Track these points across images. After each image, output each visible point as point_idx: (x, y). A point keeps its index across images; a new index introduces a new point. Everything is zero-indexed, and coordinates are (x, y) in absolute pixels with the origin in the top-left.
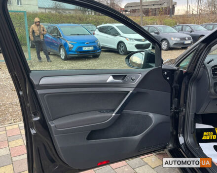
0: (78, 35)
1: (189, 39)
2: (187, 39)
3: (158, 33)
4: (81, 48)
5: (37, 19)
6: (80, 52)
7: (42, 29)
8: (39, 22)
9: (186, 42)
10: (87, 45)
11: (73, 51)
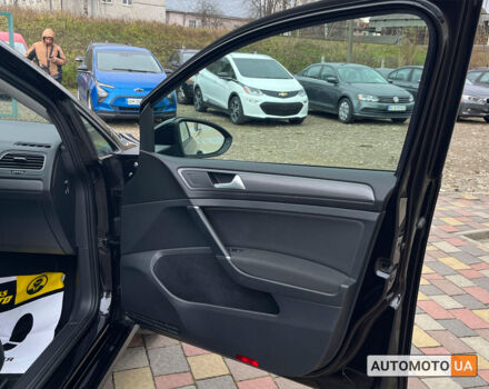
0: (130, 71)
1: (403, 100)
2: (396, 100)
3: (335, 82)
4: (123, 99)
5: (48, 32)
6: (121, 108)
7: (54, 53)
8: (52, 39)
9: (392, 108)
10: (139, 94)
11: (106, 106)
